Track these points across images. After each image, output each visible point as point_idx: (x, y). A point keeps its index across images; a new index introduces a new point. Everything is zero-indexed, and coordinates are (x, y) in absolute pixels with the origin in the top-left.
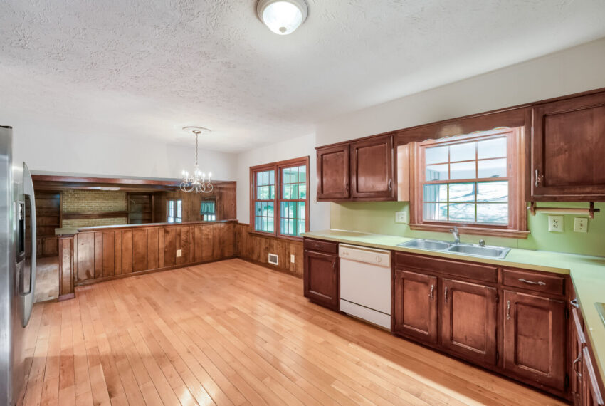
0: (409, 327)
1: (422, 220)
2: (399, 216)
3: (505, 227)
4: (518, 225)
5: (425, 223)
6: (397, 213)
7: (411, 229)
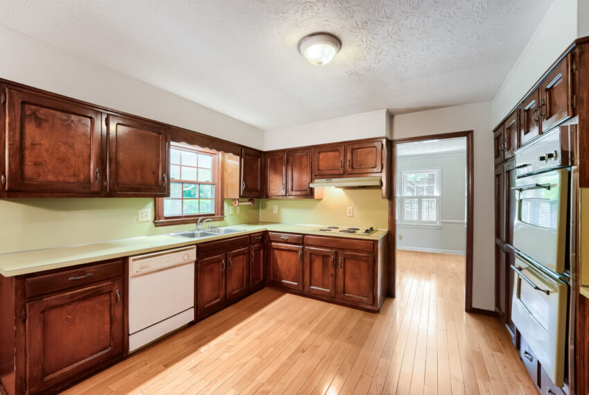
0: (209, 305)
1: (163, 216)
2: (142, 214)
3: (213, 215)
4: (219, 212)
5: (166, 218)
6: (140, 212)
7: (156, 226)
